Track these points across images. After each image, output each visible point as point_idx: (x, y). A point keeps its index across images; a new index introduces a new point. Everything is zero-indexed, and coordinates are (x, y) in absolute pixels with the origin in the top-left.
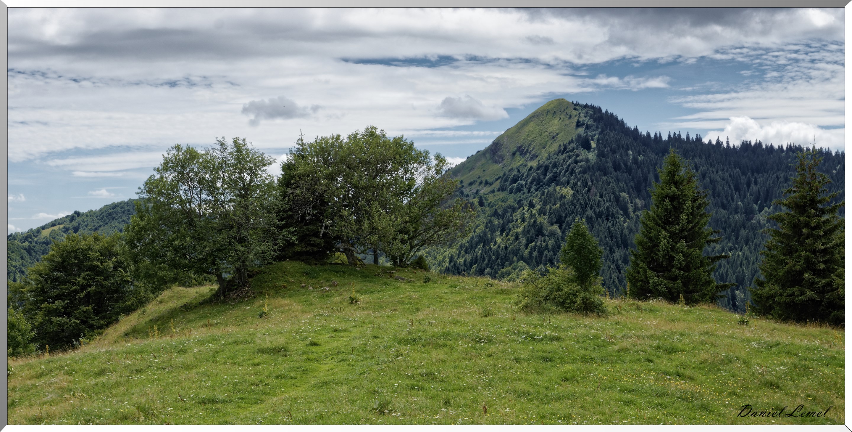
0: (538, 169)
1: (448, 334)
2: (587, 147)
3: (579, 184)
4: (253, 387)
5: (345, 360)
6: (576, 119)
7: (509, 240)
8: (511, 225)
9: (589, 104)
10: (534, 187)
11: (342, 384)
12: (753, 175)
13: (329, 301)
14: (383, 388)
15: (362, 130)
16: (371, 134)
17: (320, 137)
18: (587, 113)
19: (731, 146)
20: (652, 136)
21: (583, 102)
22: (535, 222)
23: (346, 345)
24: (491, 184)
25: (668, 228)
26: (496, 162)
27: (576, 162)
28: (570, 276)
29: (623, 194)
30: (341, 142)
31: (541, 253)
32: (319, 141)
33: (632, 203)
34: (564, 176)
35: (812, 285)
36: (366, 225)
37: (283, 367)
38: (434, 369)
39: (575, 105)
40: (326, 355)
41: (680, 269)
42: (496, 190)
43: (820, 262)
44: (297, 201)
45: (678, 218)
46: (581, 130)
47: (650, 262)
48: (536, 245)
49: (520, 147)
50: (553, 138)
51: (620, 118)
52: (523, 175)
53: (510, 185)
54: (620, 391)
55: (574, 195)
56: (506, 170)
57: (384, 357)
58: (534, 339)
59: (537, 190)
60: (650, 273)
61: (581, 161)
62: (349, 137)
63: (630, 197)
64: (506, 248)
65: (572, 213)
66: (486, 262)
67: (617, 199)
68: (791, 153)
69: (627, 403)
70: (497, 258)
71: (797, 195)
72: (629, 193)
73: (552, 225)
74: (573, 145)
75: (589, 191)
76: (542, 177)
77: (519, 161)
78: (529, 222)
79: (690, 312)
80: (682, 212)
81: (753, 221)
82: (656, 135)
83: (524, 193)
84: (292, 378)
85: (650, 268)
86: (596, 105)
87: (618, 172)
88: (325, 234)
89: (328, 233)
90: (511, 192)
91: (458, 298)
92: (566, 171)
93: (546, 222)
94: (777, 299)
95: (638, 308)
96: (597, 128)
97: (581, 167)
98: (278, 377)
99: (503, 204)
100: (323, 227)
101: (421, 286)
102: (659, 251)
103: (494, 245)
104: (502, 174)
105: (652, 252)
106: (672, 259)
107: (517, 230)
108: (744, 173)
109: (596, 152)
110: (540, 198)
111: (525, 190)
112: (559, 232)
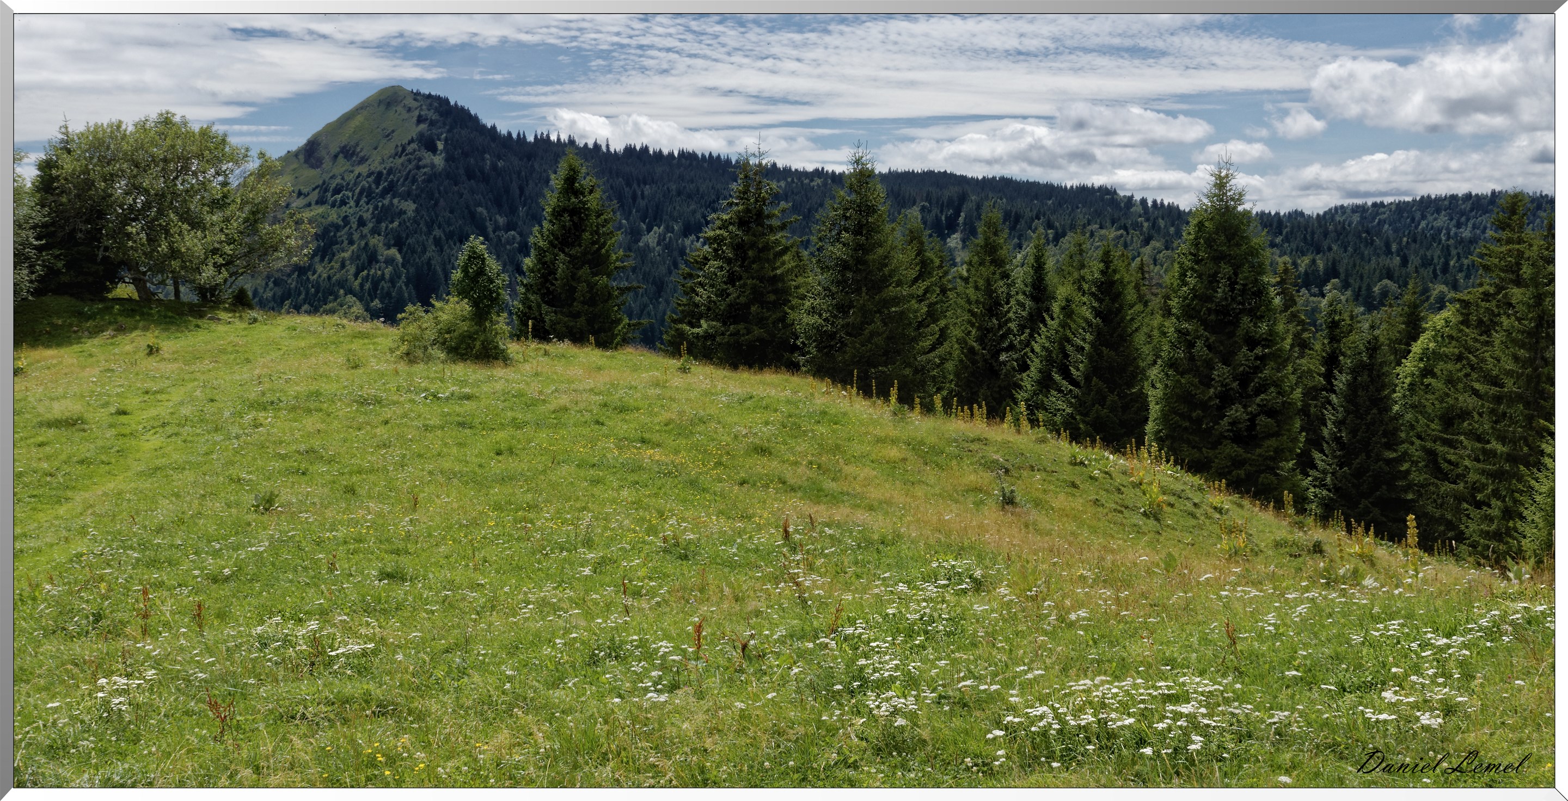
0: (369, 176)
1: (318, 394)
2: (432, 148)
3: (423, 196)
4: (48, 479)
5: (176, 434)
6: (417, 113)
7: (332, 268)
8: (335, 247)
9: (433, 93)
10: (364, 199)
11: (184, 469)
12: (639, 186)
13: (116, 351)
14: (251, 473)
15: (153, 116)
16: (166, 121)
17: (91, 124)
18: (431, 105)
19: (612, 150)
20: (515, 136)
21: (425, 91)
22: (367, 244)
23: (172, 413)
24: (306, 195)
25: (567, 250)
26: (313, 167)
27: (418, 167)
28: (465, 313)
29: (480, 209)
30: (125, 131)
31: (375, 285)
32: (92, 129)
33: (491, 220)
34: (403, 185)
35: (761, 321)
36: (164, 247)
37: (86, 450)
38: (316, 443)
39: (415, 94)
40: (145, 427)
41: (583, 303)
42: (313, 203)
43: (769, 293)
44: (62, 212)
45: (579, 238)
46: (423, 127)
47: (545, 294)
48: (368, 275)
49: (344, 147)
50: (388, 136)
51: (473, 113)
52: (348, 184)
53: (332, 196)
54: (578, 465)
55: (417, 211)
56: (326, 177)
57: (235, 430)
58: (439, 398)
59: (367, 203)
60: (545, 308)
61: (424, 167)
62: (136, 125)
63: (488, 213)
64: (329, 278)
65: (416, 233)
66: (302, 296)
67: (473, 215)
68: (683, 161)
69: (596, 482)
70: (317, 292)
71: (741, 208)
72: (487, 209)
73: (389, 248)
74: (414, 146)
75: (436, 204)
76: (373, 186)
77: (342, 165)
78: (359, 244)
79: (613, 357)
80: (584, 231)
81: (641, 244)
82: (519, 134)
83: (350, 207)
84: (103, 462)
85: (546, 303)
86: (442, 95)
87: (472, 181)
88: (105, 258)
89: (108, 257)
90: (333, 206)
91: (302, 344)
92: (406, 179)
93: (381, 245)
94: (718, 339)
95: (546, 353)
96: (444, 124)
97: (425, 174)
98: (81, 462)
99: (323, 220)
100: (102, 249)
101: (245, 329)
102: (556, 279)
103: (313, 274)
104: (321, 182)
105: (547, 280)
106: (573, 290)
107: (343, 255)
108: (629, 184)
109: (443, 155)
110: (373, 213)
111: (352, 203)
112: (399, 257)
